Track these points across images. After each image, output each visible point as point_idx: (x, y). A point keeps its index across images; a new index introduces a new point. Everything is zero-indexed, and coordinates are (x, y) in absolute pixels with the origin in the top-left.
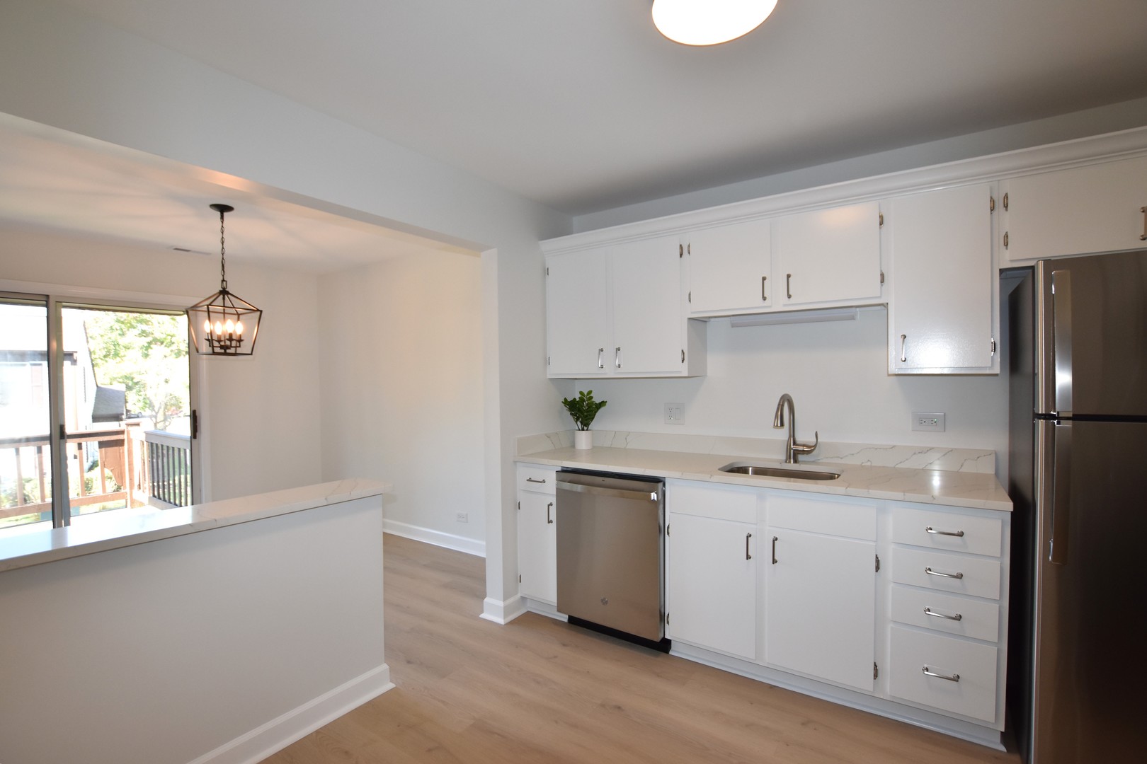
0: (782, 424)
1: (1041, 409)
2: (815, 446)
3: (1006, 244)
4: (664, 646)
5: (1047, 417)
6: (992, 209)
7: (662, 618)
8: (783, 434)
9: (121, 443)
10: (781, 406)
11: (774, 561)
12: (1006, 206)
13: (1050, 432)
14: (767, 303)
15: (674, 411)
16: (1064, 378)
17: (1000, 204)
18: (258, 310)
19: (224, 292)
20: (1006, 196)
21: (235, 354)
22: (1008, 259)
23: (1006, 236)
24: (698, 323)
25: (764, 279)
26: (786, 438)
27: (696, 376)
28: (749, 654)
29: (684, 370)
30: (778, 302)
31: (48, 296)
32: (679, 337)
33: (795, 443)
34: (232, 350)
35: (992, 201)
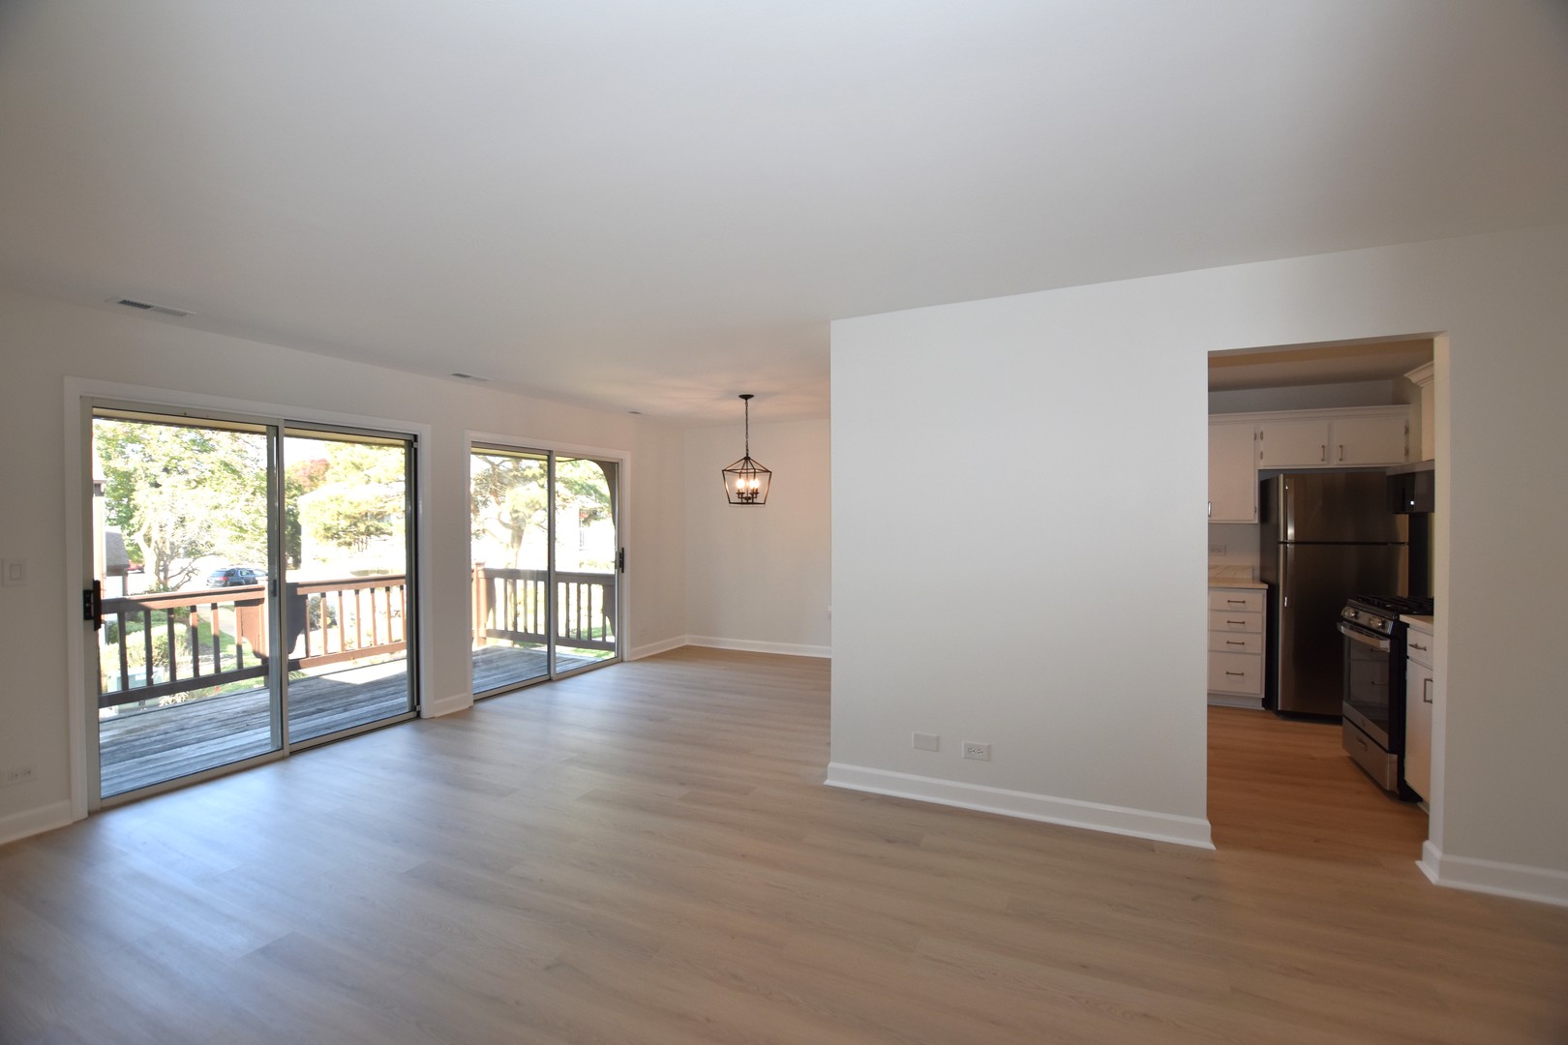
1: (1282, 540)
3: (1262, 458)
5: (1285, 543)
6: (1255, 439)
12: (1262, 438)
13: (1286, 549)
16: (1291, 531)
17: (1259, 436)
18: (767, 471)
19: (747, 458)
20: (1262, 433)
21: (753, 503)
22: (1263, 465)
23: (1262, 453)
31: (550, 451)
34: (750, 501)
35: (1255, 435)
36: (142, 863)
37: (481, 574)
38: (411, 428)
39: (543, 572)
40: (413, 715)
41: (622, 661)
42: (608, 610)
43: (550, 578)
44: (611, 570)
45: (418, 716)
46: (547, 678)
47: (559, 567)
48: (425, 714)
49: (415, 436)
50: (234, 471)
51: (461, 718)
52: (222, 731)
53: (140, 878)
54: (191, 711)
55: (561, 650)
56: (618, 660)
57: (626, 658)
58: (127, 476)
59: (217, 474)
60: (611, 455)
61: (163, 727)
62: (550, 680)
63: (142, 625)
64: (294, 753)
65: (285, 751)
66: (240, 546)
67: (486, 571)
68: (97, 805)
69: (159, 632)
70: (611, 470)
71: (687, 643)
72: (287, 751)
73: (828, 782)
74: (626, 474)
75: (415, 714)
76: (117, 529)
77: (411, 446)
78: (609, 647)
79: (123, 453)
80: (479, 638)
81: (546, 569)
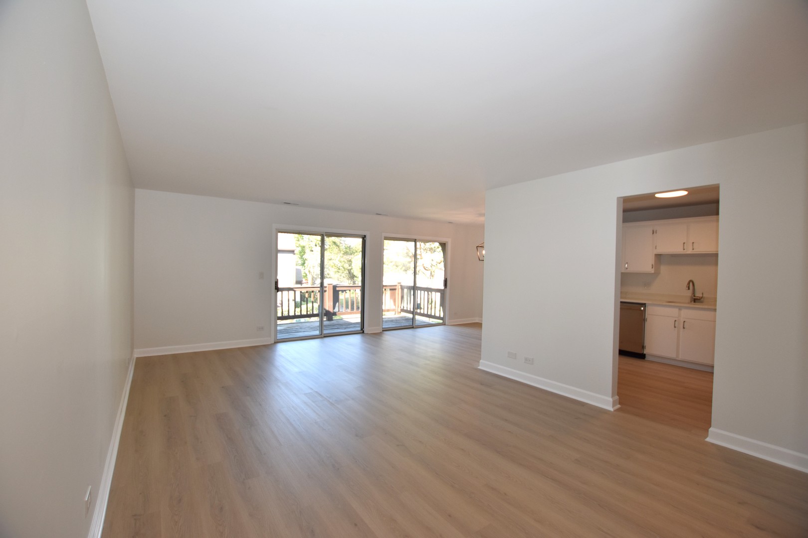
0: (689, 289)
2: (702, 297)
4: (642, 356)
7: (643, 347)
8: (690, 292)
9: (395, 289)
10: (689, 283)
11: (684, 328)
14: (685, 251)
15: (647, 284)
24: (659, 257)
25: (684, 243)
26: (691, 295)
27: (657, 274)
28: (673, 356)
29: (653, 271)
30: (689, 251)
31: (415, 239)
32: (651, 260)
33: (694, 296)
36: (282, 353)
37: (400, 287)
38: (363, 233)
39: (412, 287)
40: (362, 331)
41: (445, 325)
42: (443, 304)
43: (414, 288)
44: (442, 288)
45: (363, 332)
46: (412, 327)
47: (418, 285)
48: (365, 332)
49: (365, 236)
50: (337, 245)
51: (378, 335)
52: (311, 330)
53: (281, 356)
54: (305, 324)
55: (417, 317)
56: (443, 324)
57: (446, 323)
58: (304, 247)
59: (331, 246)
60: (443, 240)
61: (296, 327)
62: (413, 328)
63: (305, 303)
64: (325, 337)
65: (322, 336)
66: (338, 275)
67: (401, 286)
68: (277, 341)
69: (310, 305)
70: (443, 245)
71: (477, 321)
72: (323, 336)
73: (480, 367)
74: (449, 247)
75: (362, 332)
76: (300, 267)
77: (364, 238)
78: (439, 318)
79: (303, 239)
80: (398, 312)
81: (413, 285)
